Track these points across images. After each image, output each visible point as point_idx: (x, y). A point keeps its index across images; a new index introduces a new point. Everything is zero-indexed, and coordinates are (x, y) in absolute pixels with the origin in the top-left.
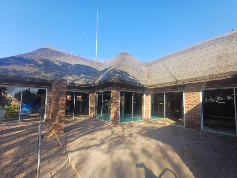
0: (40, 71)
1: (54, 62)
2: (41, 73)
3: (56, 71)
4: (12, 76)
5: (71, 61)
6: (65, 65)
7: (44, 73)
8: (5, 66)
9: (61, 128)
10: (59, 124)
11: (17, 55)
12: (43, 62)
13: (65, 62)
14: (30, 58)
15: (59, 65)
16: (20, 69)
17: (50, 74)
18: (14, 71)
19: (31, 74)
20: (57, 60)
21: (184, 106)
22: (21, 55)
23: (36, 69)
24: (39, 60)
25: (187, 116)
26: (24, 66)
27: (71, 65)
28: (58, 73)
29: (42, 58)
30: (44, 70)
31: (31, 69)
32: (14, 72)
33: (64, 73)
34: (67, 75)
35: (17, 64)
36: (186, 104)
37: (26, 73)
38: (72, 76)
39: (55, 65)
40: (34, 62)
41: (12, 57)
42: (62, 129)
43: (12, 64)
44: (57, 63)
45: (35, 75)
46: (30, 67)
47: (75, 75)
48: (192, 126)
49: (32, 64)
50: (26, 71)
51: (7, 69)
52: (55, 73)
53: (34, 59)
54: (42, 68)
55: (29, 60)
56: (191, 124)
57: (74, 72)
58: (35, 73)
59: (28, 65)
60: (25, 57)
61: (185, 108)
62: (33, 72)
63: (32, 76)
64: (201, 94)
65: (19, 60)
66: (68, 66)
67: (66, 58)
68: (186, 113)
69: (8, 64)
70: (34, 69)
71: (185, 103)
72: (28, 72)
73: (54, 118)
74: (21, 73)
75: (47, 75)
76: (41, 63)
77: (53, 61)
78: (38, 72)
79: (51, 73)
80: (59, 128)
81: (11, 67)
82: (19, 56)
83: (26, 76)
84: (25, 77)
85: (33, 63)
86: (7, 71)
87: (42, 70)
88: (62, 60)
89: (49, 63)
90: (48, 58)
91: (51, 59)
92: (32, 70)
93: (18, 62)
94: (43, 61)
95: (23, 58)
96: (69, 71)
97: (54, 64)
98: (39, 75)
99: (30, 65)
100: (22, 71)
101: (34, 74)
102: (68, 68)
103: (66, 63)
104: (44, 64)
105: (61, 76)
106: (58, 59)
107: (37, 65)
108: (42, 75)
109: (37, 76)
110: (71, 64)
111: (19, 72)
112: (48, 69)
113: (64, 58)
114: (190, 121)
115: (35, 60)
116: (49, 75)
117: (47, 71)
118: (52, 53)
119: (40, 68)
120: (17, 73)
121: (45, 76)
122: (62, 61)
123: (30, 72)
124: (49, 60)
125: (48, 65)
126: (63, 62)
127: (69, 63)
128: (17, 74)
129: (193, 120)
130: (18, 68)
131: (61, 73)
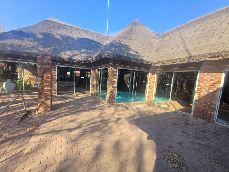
0: (38, 45)
1: (54, 36)
2: (38, 48)
3: (55, 45)
4: (8, 51)
5: (74, 34)
6: (66, 38)
7: (42, 48)
8: (3, 40)
9: (47, 106)
10: (45, 102)
11: (17, 29)
12: (43, 36)
13: (67, 35)
14: (30, 32)
15: (60, 39)
16: (18, 43)
17: (48, 49)
18: (12, 45)
19: (28, 49)
20: (58, 34)
21: (196, 90)
22: (22, 28)
23: (34, 43)
24: (39, 34)
25: (197, 103)
26: (23, 40)
27: (73, 38)
28: (57, 47)
29: (43, 31)
30: (42, 44)
31: (29, 43)
32: (11, 47)
33: (63, 47)
34: (66, 50)
35: (16, 38)
36: (199, 88)
37: (23, 48)
38: (72, 51)
39: (56, 38)
40: (34, 36)
41: (13, 31)
42: (49, 107)
43: (10, 38)
44: (58, 37)
45: (32, 50)
46: (29, 41)
47: (75, 50)
48: (202, 116)
49: (31, 39)
50: (24, 45)
51: (5, 44)
52: (53, 48)
53: (34, 32)
54: (41, 42)
55: (28, 34)
56: (201, 114)
57: (74, 46)
58: (32, 47)
59: (26, 39)
60: (25, 31)
61: (196, 93)
62: (31, 46)
63: (28, 51)
64: (223, 75)
65: (19, 34)
66: (69, 40)
67: (68, 31)
68: (196, 99)
69: (7, 39)
70: (32, 43)
71: (198, 86)
72: (26, 46)
73: (41, 95)
74: (18, 47)
75: (44, 50)
76: (40, 36)
77: (54, 35)
78: (36, 47)
79: (48, 47)
80: (45, 106)
81: (9, 42)
82: (19, 30)
83: (23, 51)
84: (21, 51)
85: (32, 37)
86: (5, 45)
87: (41, 44)
88: (64, 33)
89: (49, 37)
90: (48, 32)
91: (52, 33)
92: (30, 45)
93: (17, 36)
94: (43, 34)
95: (22, 32)
96: (69, 45)
97: (54, 38)
98: (36, 50)
99: (29, 39)
100: (19, 46)
101: (31, 49)
102: (68, 42)
103: (68, 37)
104: (44, 38)
105: (59, 51)
106: (60, 32)
107: (36, 39)
108: (39, 50)
109: (34, 51)
110: (74, 37)
111: (16, 47)
112: (46, 43)
113: (67, 31)
114: (200, 110)
115: (35, 34)
116: (46, 50)
117: (45, 45)
118: (54, 25)
119: (38, 42)
120: (14, 47)
121: (42, 51)
122: (63, 34)
123: (28, 46)
124: (50, 33)
125: (47, 39)
126: (64, 35)
127: (71, 36)
128: (14, 49)
129: (204, 108)
130: (16, 42)
131: (60, 47)
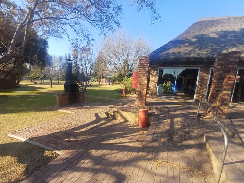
0: (194, 49)
1: (208, 36)
2: (195, 52)
3: (212, 45)
4: (172, 59)
5: (234, 27)
6: (224, 35)
7: (198, 50)
8: (166, 51)
9: (222, 112)
11: (174, 39)
12: (197, 38)
13: (224, 30)
14: (184, 38)
15: (216, 36)
16: (177, 51)
17: (205, 50)
18: (173, 54)
19: (186, 54)
20: (212, 32)
22: (177, 37)
23: (190, 48)
24: (193, 38)
26: (180, 47)
27: (233, 32)
28: (215, 46)
29: (195, 34)
30: (198, 47)
31: (186, 49)
32: (173, 55)
33: (223, 45)
34: (227, 48)
35: (175, 47)
37: (182, 54)
38: (237, 47)
39: (211, 37)
40: (188, 41)
41: (171, 42)
42: (224, 114)
43: (171, 48)
44: (213, 35)
45: (190, 55)
46: (185, 47)
47: (242, 45)
49: (186, 44)
50: (182, 52)
51: (168, 53)
52: (210, 48)
53: (187, 38)
54: (196, 45)
55: (183, 41)
57: (239, 40)
58: (190, 52)
59: (183, 46)
60: (180, 39)
62: (188, 51)
63: (187, 56)
65: (176, 43)
66: (228, 35)
67: (225, 25)
69: (169, 49)
70: (188, 48)
72: (184, 52)
74: (178, 54)
75: (202, 53)
76: (194, 40)
77: (208, 34)
78: (192, 51)
79: (205, 49)
81: (170, 51)
82: (175, 40)
83: (182, 57)
84: (181, 57)
85: (187, 42)
86: (168, 55)
87: (196, 47)
88: (220, 28)
89: (203, 38)
90: (201, 33)
91: (204, 33)
92: (186, 50)
93: (175, 45)
94: (196, 37)
95: (178, 40)
96: (231, 41)
97: (208, 38)
99: (185, 45)
100: (179, 53)
101: (189, 53)
102: (228, 38)
103: (226, 32)
104: (198, 41)
105: (219, 50)
106: (213, 29)
107: (191, 44)
108: (197, 53)
109: (192, 55)
110: (234, 30)
111: (176, 54)
112: (202, 45)
113: (222, 26)
115: (189, 39)
116: (203, 52)
117: (201, 47)
118: (206, 24)
119: (194, 46)
120: (175, 55)
121: (200, 54)
122: (219, 31)
123: (186, 52)
124: (203, 35)
125: (202, 41)
126: (221, 32)
127: (230, 30)
128: (175, 56)
130: (175, 50)
131: (219, 46)
